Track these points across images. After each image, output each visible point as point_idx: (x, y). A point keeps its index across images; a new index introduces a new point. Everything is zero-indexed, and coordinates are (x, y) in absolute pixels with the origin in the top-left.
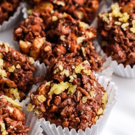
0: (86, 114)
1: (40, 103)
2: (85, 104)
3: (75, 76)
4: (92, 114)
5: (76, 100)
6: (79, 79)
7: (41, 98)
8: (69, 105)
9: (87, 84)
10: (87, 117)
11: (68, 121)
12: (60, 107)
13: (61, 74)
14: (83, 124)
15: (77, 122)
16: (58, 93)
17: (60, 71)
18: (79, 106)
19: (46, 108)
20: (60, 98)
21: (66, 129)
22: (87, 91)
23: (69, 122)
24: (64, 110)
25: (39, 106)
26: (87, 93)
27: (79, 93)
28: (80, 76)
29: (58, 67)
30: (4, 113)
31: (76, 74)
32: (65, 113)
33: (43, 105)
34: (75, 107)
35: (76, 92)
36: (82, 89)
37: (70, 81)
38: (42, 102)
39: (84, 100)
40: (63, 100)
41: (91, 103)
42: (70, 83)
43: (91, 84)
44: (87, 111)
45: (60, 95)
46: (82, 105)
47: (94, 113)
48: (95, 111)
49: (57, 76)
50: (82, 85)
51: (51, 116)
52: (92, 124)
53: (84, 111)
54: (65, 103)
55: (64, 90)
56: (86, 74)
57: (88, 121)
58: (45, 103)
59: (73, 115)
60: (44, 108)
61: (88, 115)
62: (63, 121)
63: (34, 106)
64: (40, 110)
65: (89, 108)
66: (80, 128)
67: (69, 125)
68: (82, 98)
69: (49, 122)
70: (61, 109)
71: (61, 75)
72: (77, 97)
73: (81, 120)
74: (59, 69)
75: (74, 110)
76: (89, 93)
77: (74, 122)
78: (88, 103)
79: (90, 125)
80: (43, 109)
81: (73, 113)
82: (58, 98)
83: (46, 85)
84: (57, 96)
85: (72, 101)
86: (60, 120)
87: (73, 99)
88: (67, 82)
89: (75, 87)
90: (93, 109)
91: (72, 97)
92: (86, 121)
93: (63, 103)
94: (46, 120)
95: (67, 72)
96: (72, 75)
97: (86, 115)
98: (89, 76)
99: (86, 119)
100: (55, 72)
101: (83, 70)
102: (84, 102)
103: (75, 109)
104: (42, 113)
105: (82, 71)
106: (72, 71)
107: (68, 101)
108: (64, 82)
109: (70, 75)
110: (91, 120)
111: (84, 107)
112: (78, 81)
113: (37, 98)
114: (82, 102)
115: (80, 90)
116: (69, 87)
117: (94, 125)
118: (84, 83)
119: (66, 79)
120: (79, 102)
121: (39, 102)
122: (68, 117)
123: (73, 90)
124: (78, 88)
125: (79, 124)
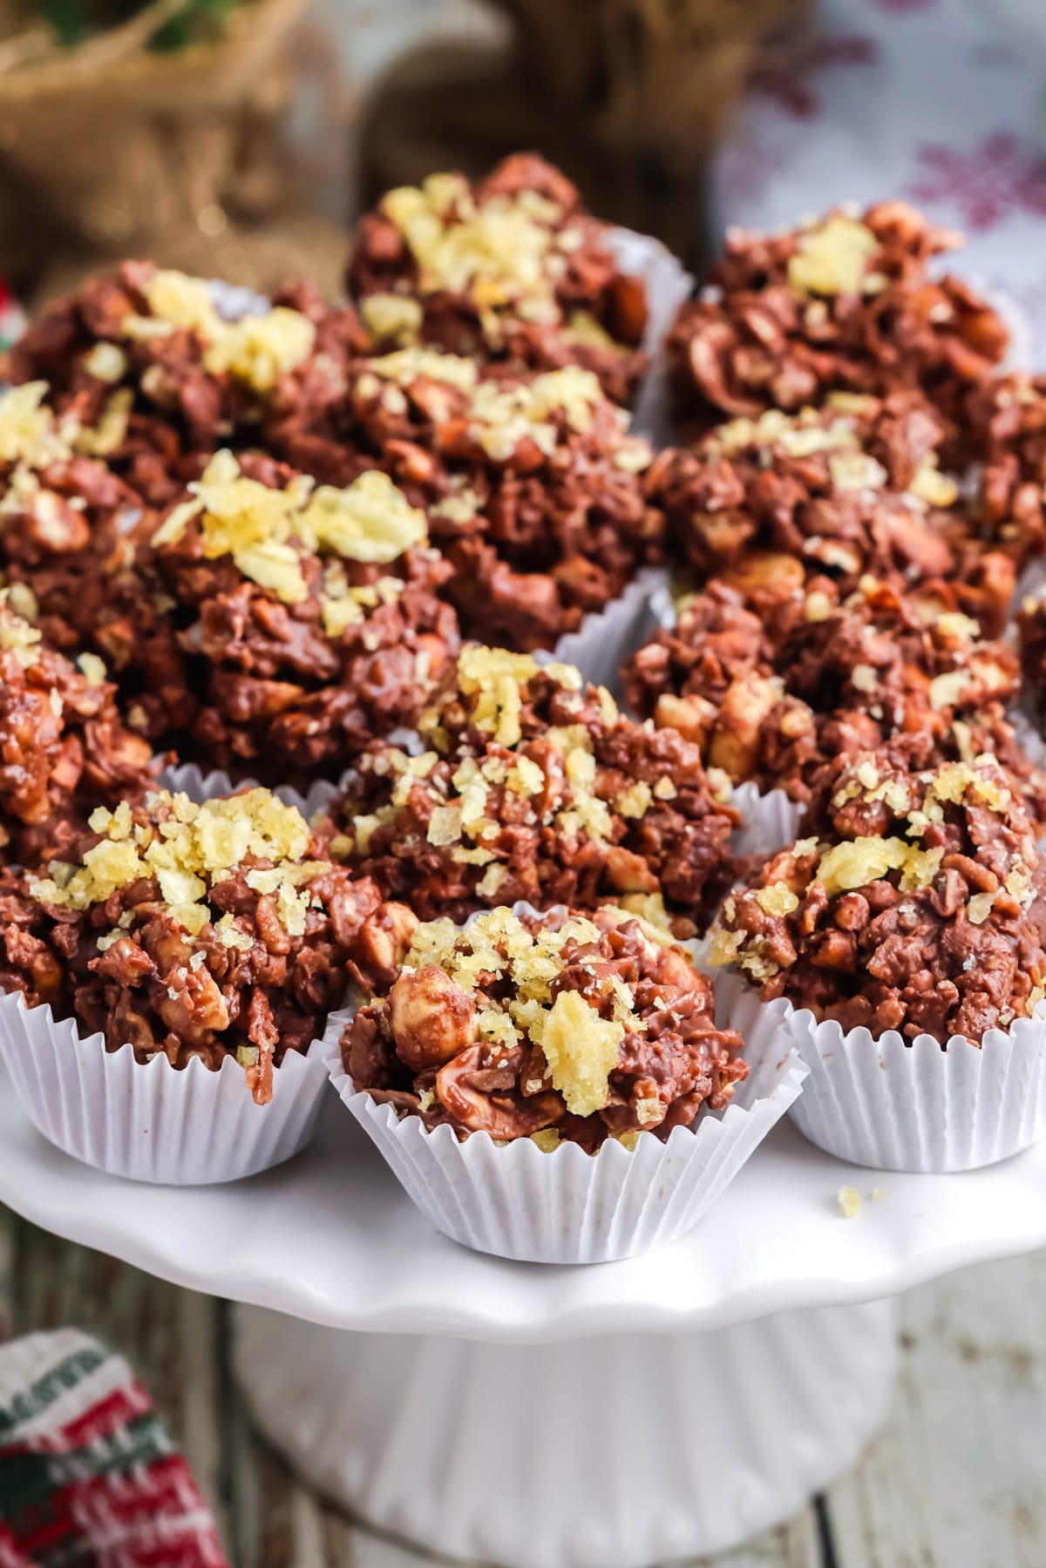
0: (983, 966)
1: (769, 920)
2: (981, 926)
3: (936, 813)
4: (1017, 978)
5: (938, 907)
6: (953, 827)
7: (776, 899)
8: (904, 931)
9: (990, 842)
10: (993, 981)
11: (901, 999)
12: (863, 940)
13: (868, 799)
14: (971, 1011)
15: (947, 998)
16: (854, 880)
17: (865, 790)
18: (953, 935)
19: (797, 948)
20: (863, 902)
21: (891, 1037)
22: (990, 869)
23: (904, 1004)
24: (881, 951)
25: (767, 931)
26: (991, 879)
27: (953, 875)
28: (955, 814)
29: (855, 778)
30: (617, 955)
31: (940, 803)
32: (890, 964)
33: (782, 930)
34: (936, 938)
35: (941, 874)
36: (969, 863)
37: (910, 832)
38: (778, 914)
39: (979, 908)
40: (875, 910)
41: (1011, 926)
42: (909, 841)
43: (1011, 846)
44: (990, 953)
45: (867, 890)
46: (966, 930)
47: (1023, 975)
48: (1028, 971)
49: (852, 811)
50: (969, 849)
51: (819, 988)
52: (1016, 1017)
53: (977, 953)
54: (887, 920)
55: (884, 871)
56: (988, 803)
57: (993, 1002)
58: (793, 925)
59: (925, 975)
60: (790, 945)
61: (997, 974)
62: (876, 998)
63: (741, 935)
64: (768, 954)
65: (1001, 944)
66: (958, 1030)
67: (907, 1018)
68: (967, 903)
69: (809, 1014)
70: (867, 949)
71: (867, 807)
72: (943, 895)
73: (962, 994)
74: (859, 784)
75: (930, 954)
76: (1001, 881)
77: (933, 1002)
78: (995, 925)
79: (1005, 1019)
80: (785, 949)
81: (927, 964)
82: (854, 901)
83: (796, 853)
84: (852, 895)
85: (920, 916)
86: (862, 1001)
87: (926, 907)
88: (894, 840)
89: (936, 855)
90: (1019, 953)
91: (921, 896)
92: (985, 996)
93: (877, 921)
94: (797, 1007)
95: (898, 796)
96: (920, 809)
97: (988, 971)
98: (1000, 817)
99: (985, 988)
100: (840, 799)
101: (970, 785)
102: (976, 918)
103: (934, 946)
104: (781, 969)
105: (968, 792)
106: (921, 794)
107: (901, 914)
108: (885, 836)
109: (912, 809)
110: (1011, 1005)
111: (975, 937)
112: (949, 834)
113: (755, 900)
114: (967, 917)
115: (956, 866)
116: (906, 862)
117: (1023, 1020)
118: (976, 840)
119: (894, 826)
120: (954, 916)
121: (767, 914)
122: (902, 981)
123: (924, 868)
124: (949, 858)
125: (953, 1012)
